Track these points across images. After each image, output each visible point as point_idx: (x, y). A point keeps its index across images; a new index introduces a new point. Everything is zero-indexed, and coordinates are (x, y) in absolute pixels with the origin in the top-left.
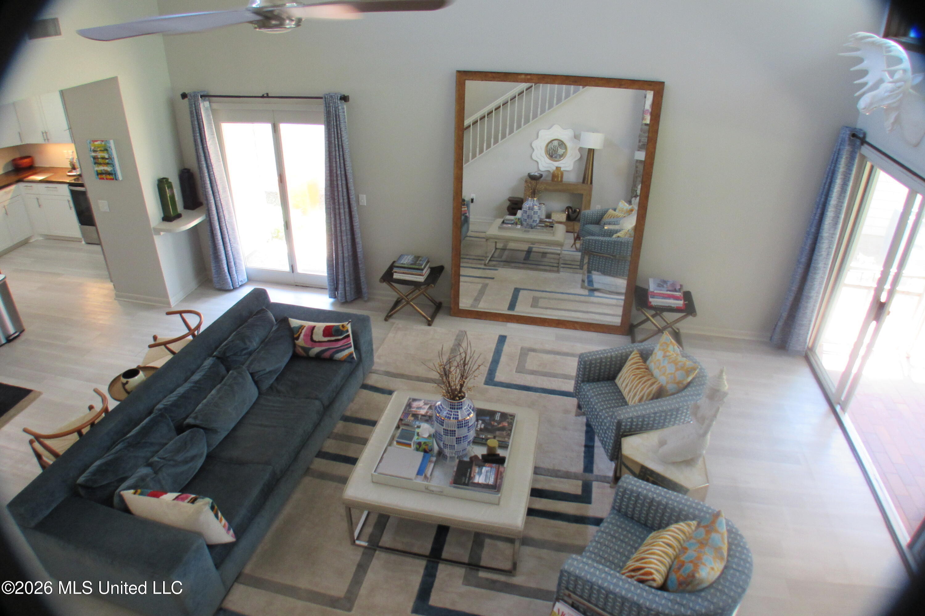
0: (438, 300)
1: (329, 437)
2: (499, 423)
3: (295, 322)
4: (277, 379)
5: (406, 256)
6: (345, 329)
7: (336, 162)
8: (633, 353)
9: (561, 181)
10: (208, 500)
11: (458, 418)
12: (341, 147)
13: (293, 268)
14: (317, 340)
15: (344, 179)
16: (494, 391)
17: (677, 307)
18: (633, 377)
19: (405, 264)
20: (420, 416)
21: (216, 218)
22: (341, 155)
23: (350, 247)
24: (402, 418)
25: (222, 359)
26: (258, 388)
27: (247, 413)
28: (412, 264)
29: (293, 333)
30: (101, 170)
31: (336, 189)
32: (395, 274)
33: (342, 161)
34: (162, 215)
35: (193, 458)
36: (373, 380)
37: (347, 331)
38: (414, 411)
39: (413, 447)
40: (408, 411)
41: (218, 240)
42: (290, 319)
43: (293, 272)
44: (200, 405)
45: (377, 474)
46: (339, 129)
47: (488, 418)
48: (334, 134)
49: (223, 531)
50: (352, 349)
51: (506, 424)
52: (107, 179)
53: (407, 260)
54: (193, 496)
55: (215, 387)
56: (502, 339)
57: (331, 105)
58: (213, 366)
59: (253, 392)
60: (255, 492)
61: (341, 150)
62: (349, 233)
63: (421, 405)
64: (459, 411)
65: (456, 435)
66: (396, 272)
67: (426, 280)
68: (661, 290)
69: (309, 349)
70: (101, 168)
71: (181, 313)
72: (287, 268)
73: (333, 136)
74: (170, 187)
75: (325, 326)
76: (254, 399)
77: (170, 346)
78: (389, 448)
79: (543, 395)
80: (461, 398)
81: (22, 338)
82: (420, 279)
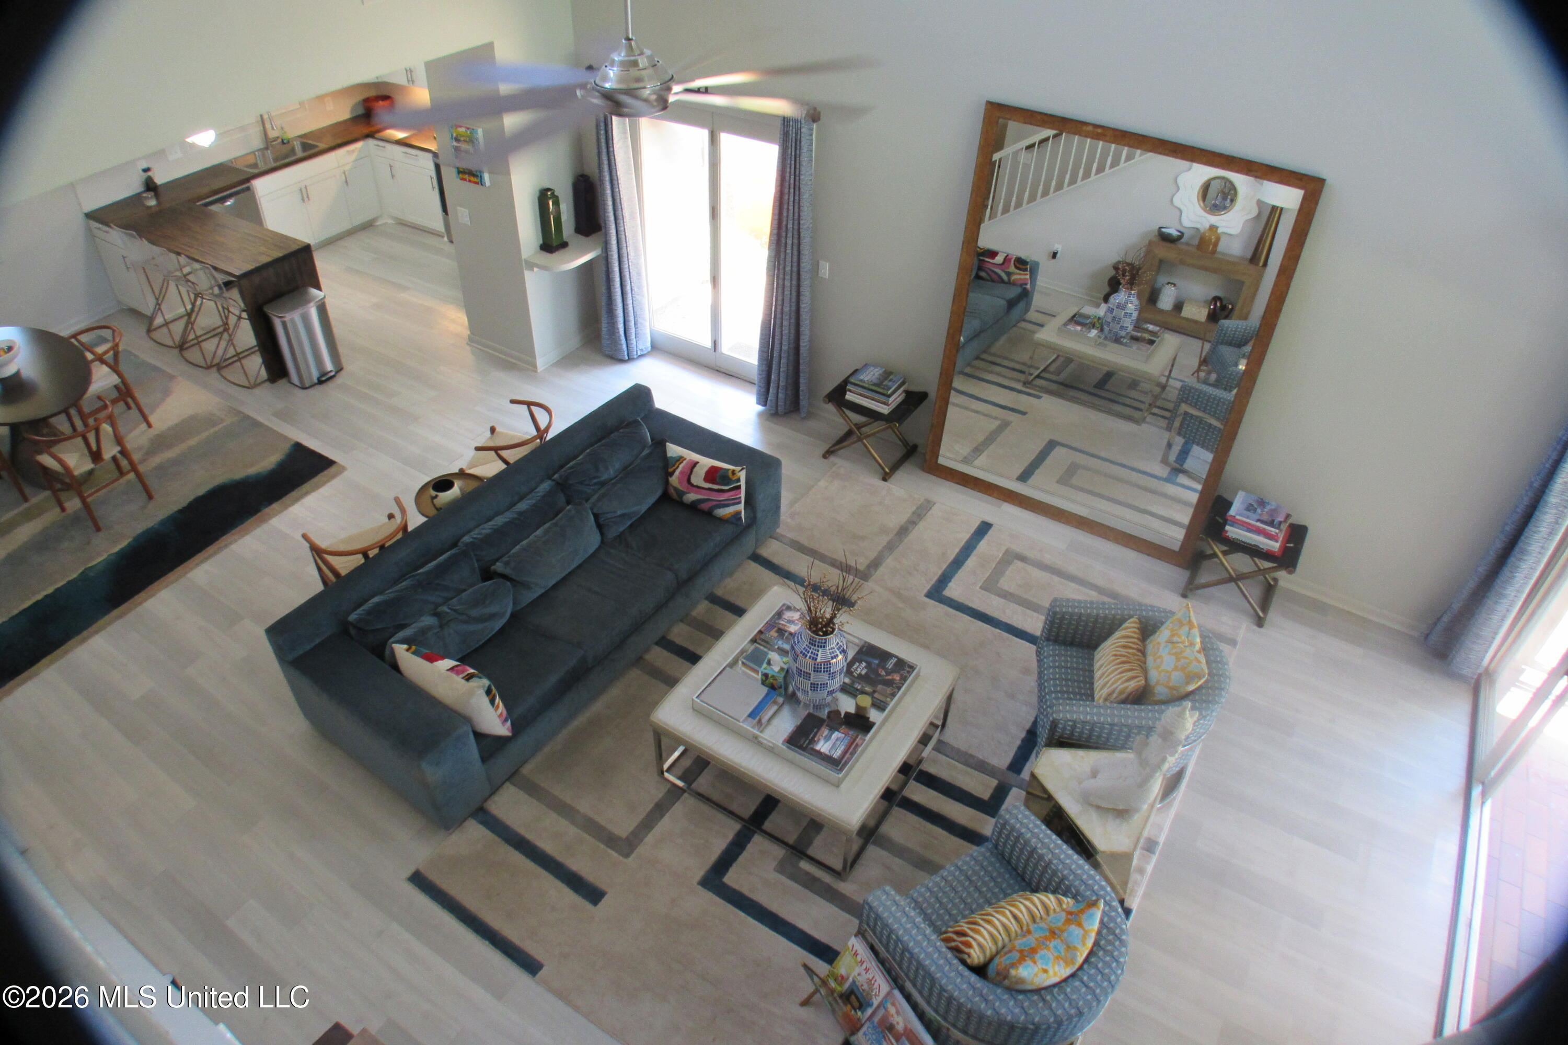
0: (913, 439)
1: (682, 621)
2: (888, 673)
3: (674, 450)
4: (631, 525)
5: (872, 368)
6: (735, 478)
7: (788, 209)
8: (1132, 620)
9: (1214, 252)
10: (486, 682)
11: (816, 659)
12: (796, 187)
13: (715, 344)
14: (695, 484)
15: (796, 236)
16: (936, 610)
17: (1268, 550)
18: (1114, 657)
19: (864, 382)
20: (786, 634)
21: (615, 256)
22: (797, 201)
23: (792, 336)
24: (763, 630)
25: (562, 486)
26: (602, 534)
27: (580, 567)
28: (875, 385)
29: (667, 465)
30: (463, 169)
31: (783, 249)
32: (848, 393)
34: (541, 242)
35: (492, 617)
36: (772, 550)
37: (738, 480)
38: (783, 625)
39: (759, 677)
40: (775, 622)
41: (615, 290)
42: (667, 444)
43: (715, 351)
44: (518, 547)
45: (699, 701)
46: (798, 161)
47: (877, 662)
48: (790, 168)
49: (498, 722)
50: (741, 507)
51: (897, 677)
52: (471, 181)
53: (870, 376)
54: (472, 671)
55: (544, 524)
56: (984, 528)
57: (791, 123)
58: (549, 494)
59: (593, 540)
60: (553, 679)
61: (797, 193)
62: (793, 315)
63: (794, 618)
64: (820, 650)
65: (812, 679)
66: (850, 391)
67: (893, 412)
68: (1248, 518)
69: (684, 493)
71: (529, 404)
72: (708, 344)
73: (788, 170)
74: (557, 203)
75: (710, 466)
76: (591, 551)
77: (504, 453)
78: (728, 669)
79: (1006, 635)
80: (826, 634)
81: (339, 380)
82: (885, 409)
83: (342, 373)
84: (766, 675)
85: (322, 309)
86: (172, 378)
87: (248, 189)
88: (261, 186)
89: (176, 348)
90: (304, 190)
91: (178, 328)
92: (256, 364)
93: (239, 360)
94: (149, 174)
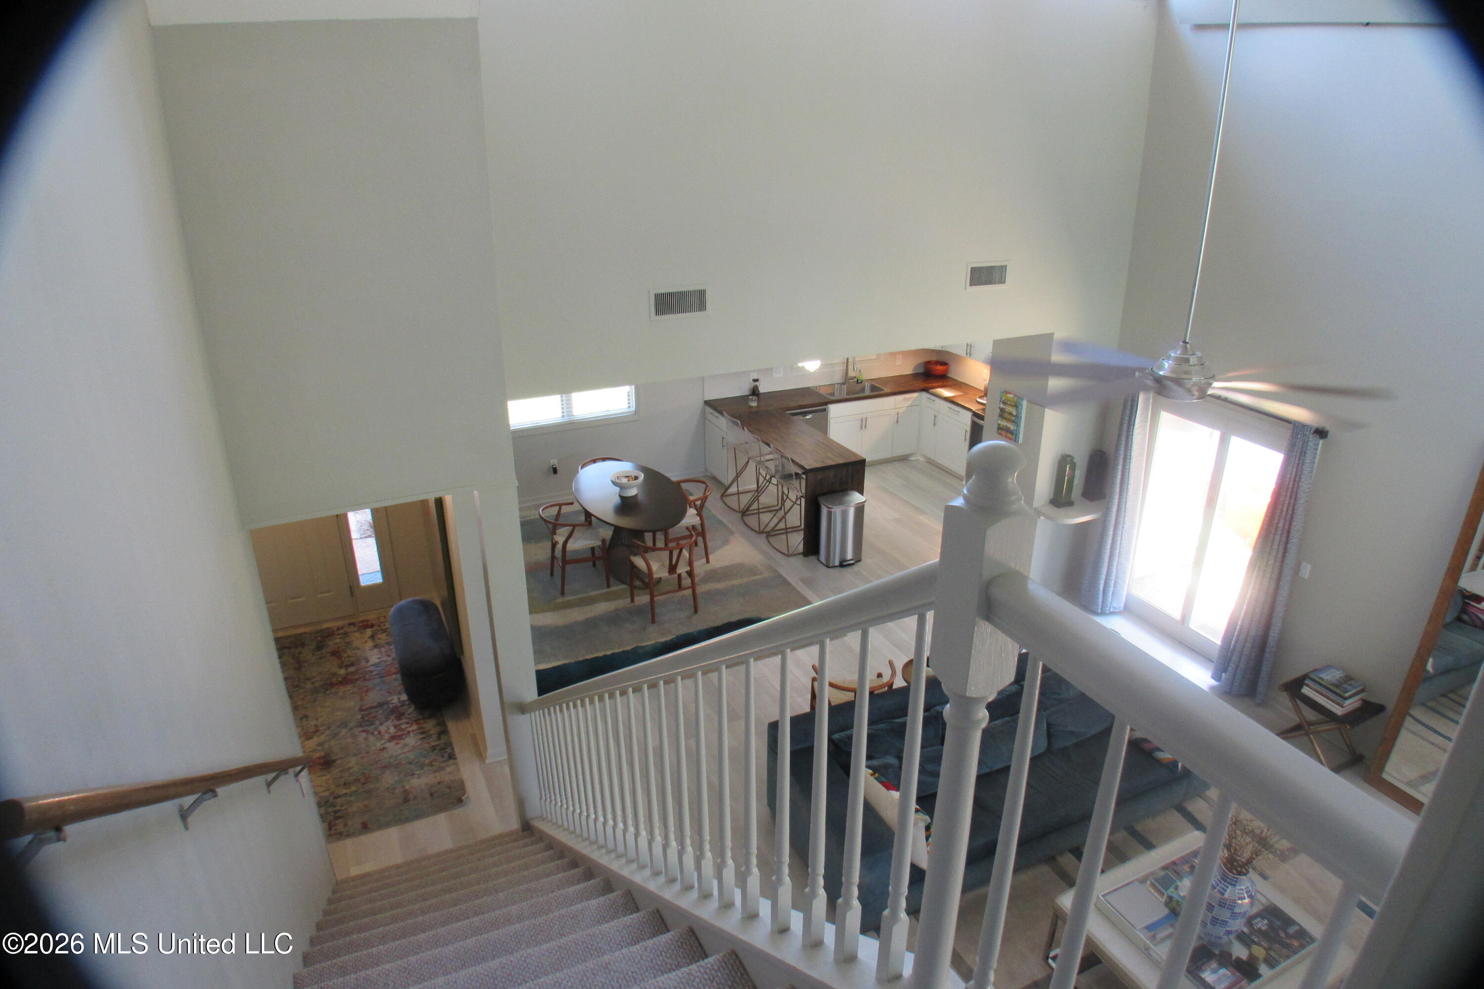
0: (1360, 749)
2: (1289, 937)
5: (1333, 670)
7: (1282, 509)
10: (928, 819)
11: (1225, 895)
12: (1294, 494)
13: (1185, 617)
19: (1324, 681)
21: (1113, 522)
24: (1177, 862)
26: (1049, 742)
28: (1333, 685)
30: (1003, 426)
32: (1305, 687)
33: (1290, 512)
34: (1052, 497)
36: (1199, 808)
39: (1163, 900)
40: (1189, 859)
41: (1106, 549)
43: (1183, 624)
45: (1103, 899)
46: (1299, 469)
47: (1279, 923)
49: (926, 856)
51: (1296, 943)
52: (1006, 437)
53: (1331, 676)
55: (1003, 717)
57: (1299, 436)
59: (1040, 744)
61: (1293, 497)
64: (1230, 887)
66: (1307, 685)
67: (1346, 715)
70: (1004, 423)
73: (1289, 475)
74: (1073, 468)
76: (1037, 752)
78: (1137, 883)
80: (1240, 873)
81: (856, 568)
82: (1339, 710)
83: (860, 563)
84: (1170, 898)
85: (860, 510)
86: (732, 533)
87: (825, 410)
88: (834, 410)
89: (739, 512)
90: (864, 420)
91: (745, 499)
92: (797, 540)
93: (787, 533)
94: (757, 383)
